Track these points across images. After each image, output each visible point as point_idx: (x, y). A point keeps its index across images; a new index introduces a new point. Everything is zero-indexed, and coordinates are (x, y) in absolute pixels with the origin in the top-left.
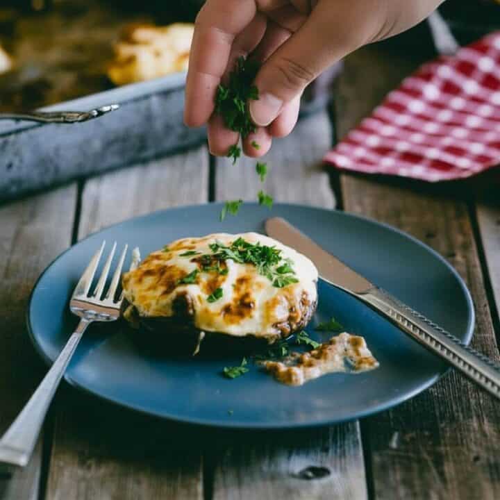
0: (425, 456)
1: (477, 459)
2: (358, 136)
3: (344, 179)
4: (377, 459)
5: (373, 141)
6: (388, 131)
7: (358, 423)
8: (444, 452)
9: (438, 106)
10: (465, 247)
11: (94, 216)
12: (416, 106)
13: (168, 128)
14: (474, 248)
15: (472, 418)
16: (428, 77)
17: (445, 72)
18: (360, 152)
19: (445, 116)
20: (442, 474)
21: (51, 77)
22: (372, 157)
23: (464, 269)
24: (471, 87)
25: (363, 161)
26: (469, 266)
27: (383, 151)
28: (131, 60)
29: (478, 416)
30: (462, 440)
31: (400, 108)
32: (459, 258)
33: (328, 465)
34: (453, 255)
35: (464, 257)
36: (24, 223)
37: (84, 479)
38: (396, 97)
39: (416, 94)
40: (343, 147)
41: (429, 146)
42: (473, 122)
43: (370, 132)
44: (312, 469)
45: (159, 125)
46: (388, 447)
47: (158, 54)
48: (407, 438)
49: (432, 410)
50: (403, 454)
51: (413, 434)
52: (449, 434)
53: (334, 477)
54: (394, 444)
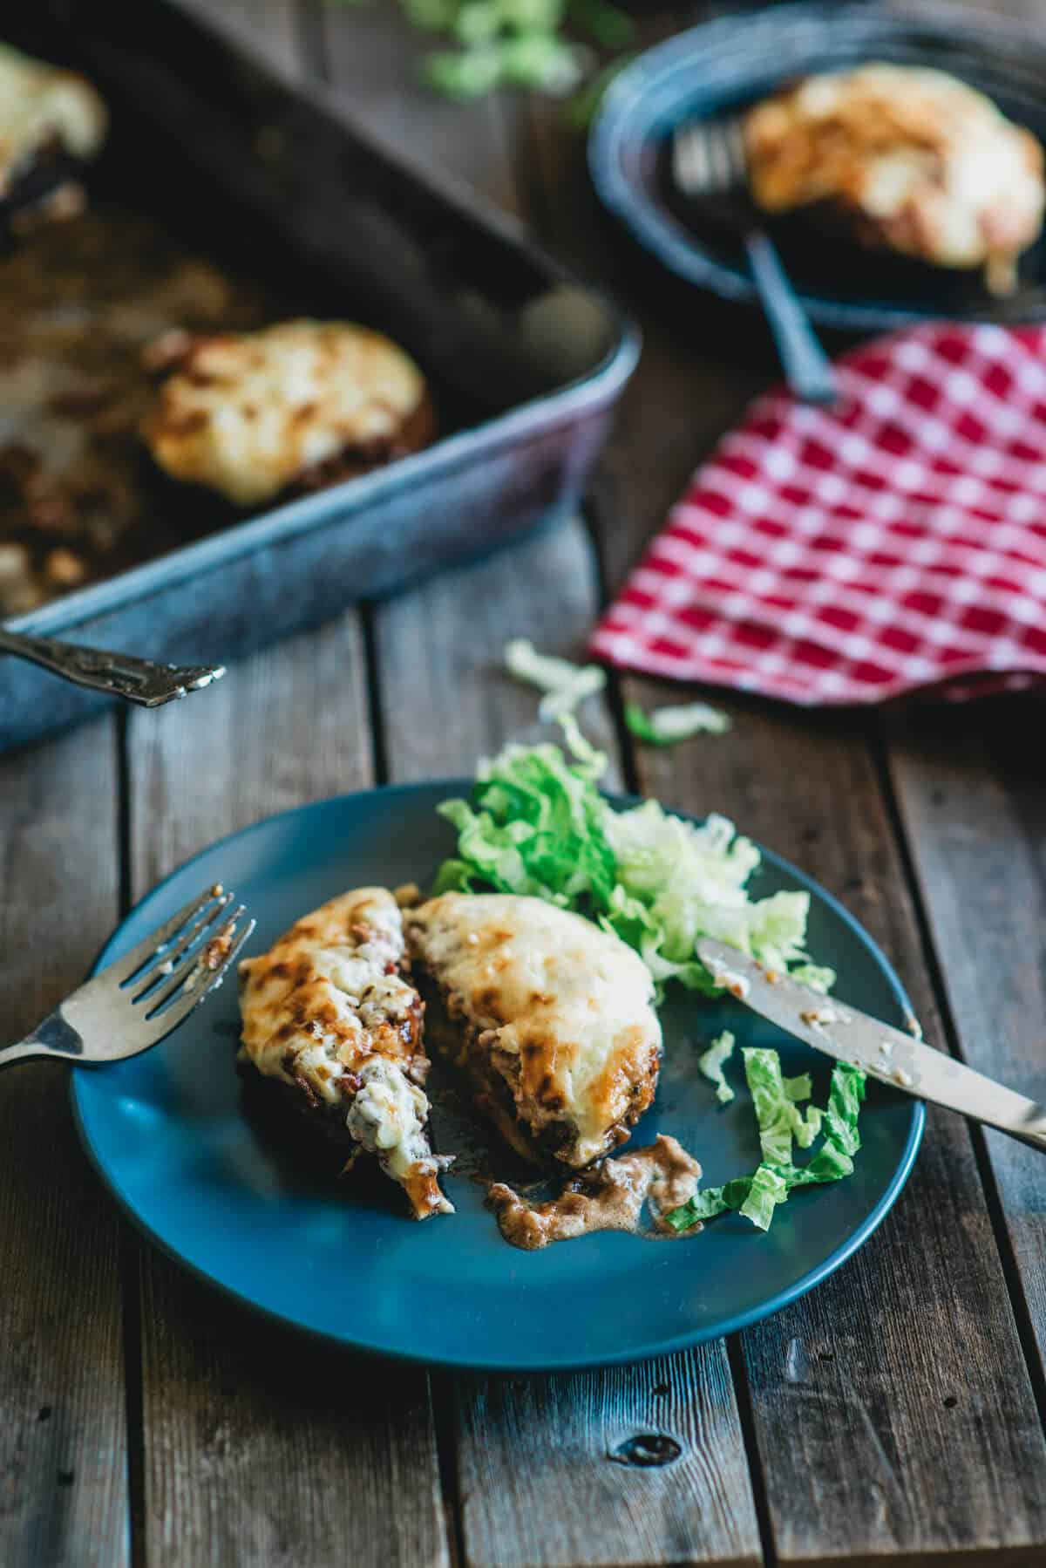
0: (854, 1399)
1: (950, 1402)
2: (647, 581)
3: (631, 689)
4: (762, 1409)
5: (677, 593)
6: (704, 564)
8: (886, 1388)
9: (796, 496)
10: (879, 864)
11: (158, 798)
12: (753, 499)
13: (287, 595)
14: (895, 867)
15: (932, 1300)
16: (771, 431)
17: (804, 421)
18: (657, 624)
19: (810, 522)
20: (888, 1443)
22: (681, 634)
23: (880, 920)
24: (855, 450)
25: (663, 646)
26: (892, 912)
27: (698, 617)
29: (943, 1295)
30: (919, 1358)
31: (720, 506)
32: (870, 892)
33: (672, 1433)
34: (855, 884)
35: (881, 888)
36: (22, 822)
38: (714, 479)
39: (746, 469)
40: (623, 613)
41: (787, 604)
42: (866, 537)
43: (669, 569)
44: (644, 1440)
45: (270, 594)
46: (781, 1378)
47: (250, 414)
48: (813, 1355)
49: (856, 1281)
50: (812, 1394)
51: (824, 1345)
52: (892, 1342)
53: (690, 1456)
54: (791, 1372)
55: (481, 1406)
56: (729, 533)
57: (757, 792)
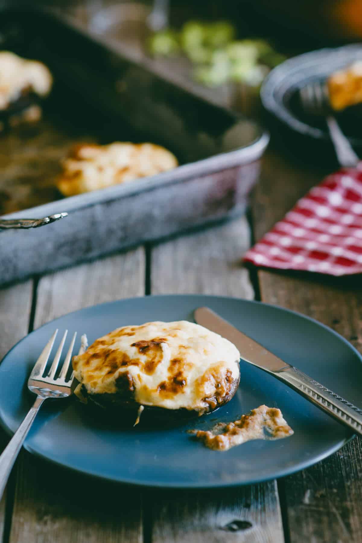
0: (334, 510)
2: (272, 237)
3: (262, 275)
4: (292, 513)
5: (286, 241)
6: (299, 232)
7: (276, 482)
8: (350, 508)
9: (342, 211)
11: (48, 308)
12: (322, 211)
13: (110, 232)
16: (333, 187)
17: (347, 182)
18: (275, 251)
19: (347, 219)
20: (348, 525)
21: (10, 190)
22: (285, 255)
25: (277, 258)
27: (294, 250)
28: (78, 174)
31: (308, 213)
32: (360, 341)
33: (250, 519)
34: (355, 338)
37: (41, 533)
38: (305, 203)
39: (322, 201)
40: (260, 247)
41: (334, 245)
43: (283, 234)
44: (236, 522)
45: (102, 229)
46: (302, 503)
47: (100, 169)
48: (318, 495)
49: (339, 471)
50: (315, 508)
51: (323, 492)
52: (353, 491)
53: (256, 529)
54: (307, 500)
55: (165, 510)
56: (311, 223)
57: (313, 308)
